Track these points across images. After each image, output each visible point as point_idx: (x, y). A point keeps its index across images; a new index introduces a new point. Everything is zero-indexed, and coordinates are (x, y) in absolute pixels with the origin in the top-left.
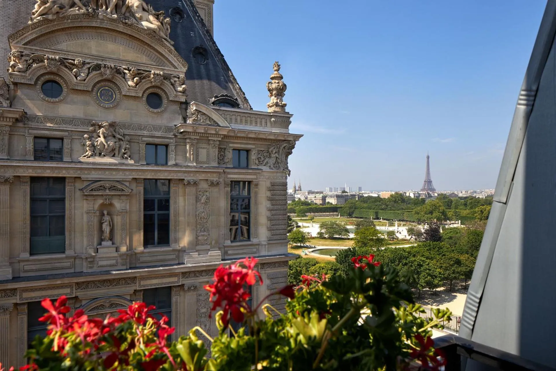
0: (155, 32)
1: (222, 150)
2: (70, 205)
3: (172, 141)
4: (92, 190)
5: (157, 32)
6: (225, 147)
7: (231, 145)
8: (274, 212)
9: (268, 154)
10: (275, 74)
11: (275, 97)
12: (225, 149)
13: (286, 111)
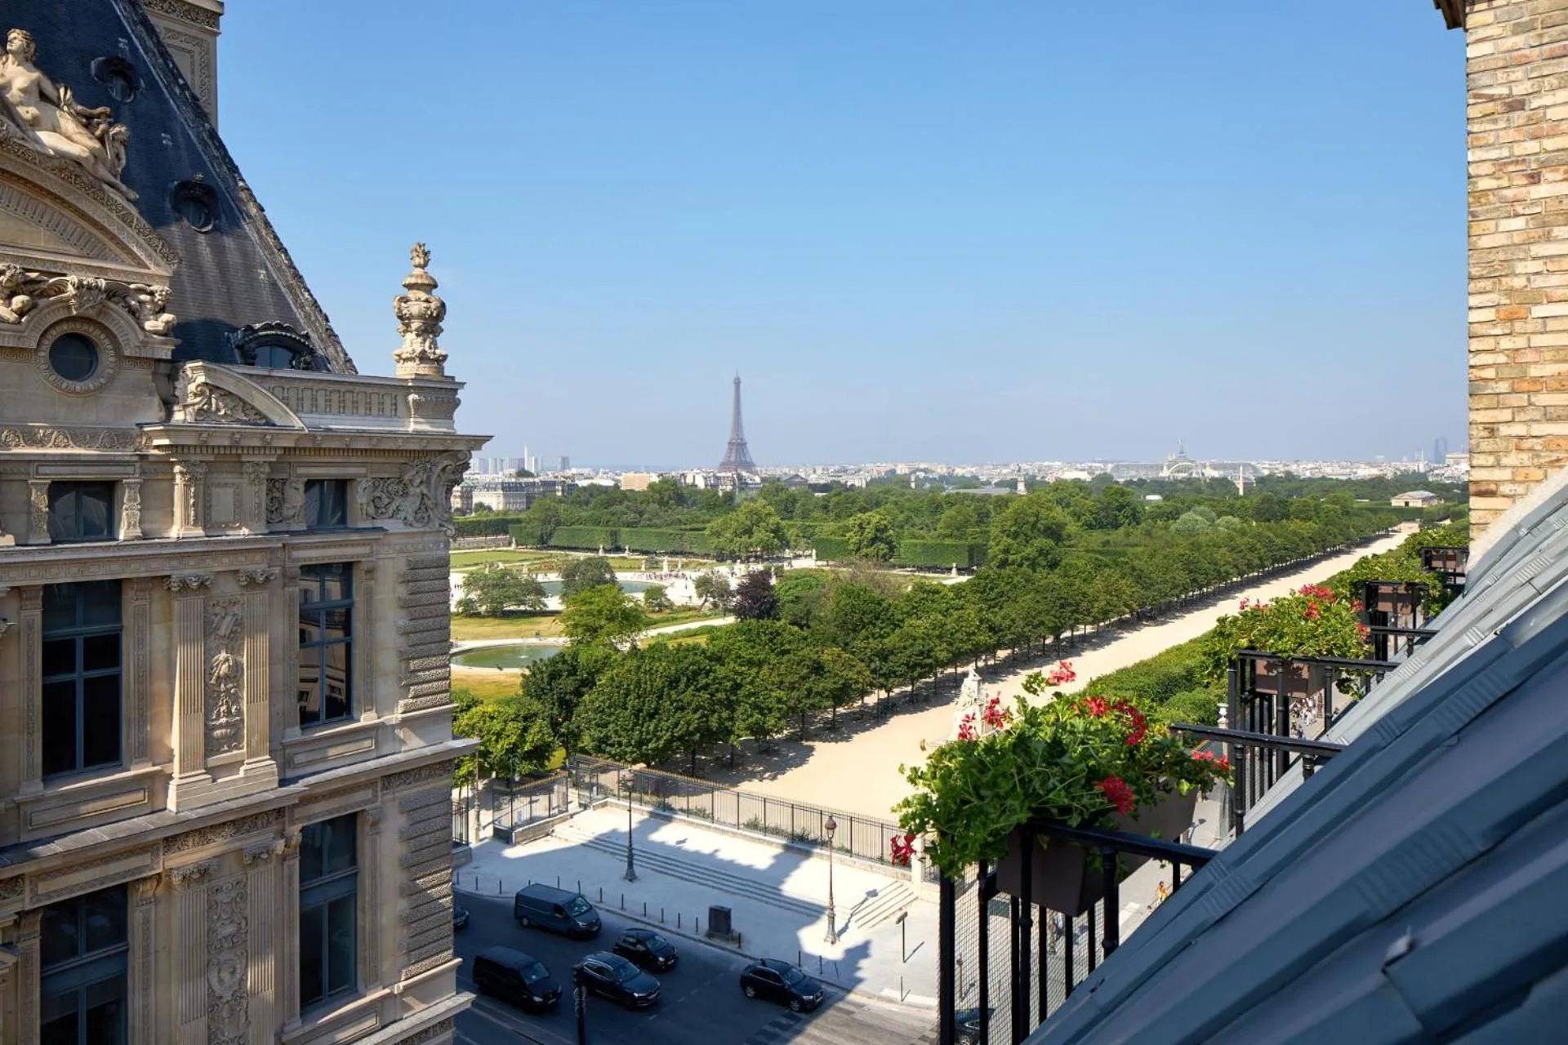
1: (276, 485)
3: (130, 470)
5: (88, 166)
6: (285, 476)
7: (301, 471)
8: (414, 638)
9: (400, 487)
10: (416, 275)
11: (418, 335)
12: (284, 481)
13: (446, 373)
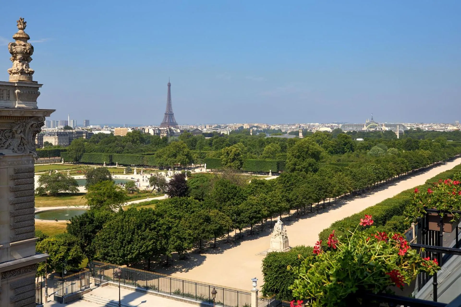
8: (17, 206)
9: (11, 134)
10: (19, 33)
11: (20, 62)
13: (34, 80)
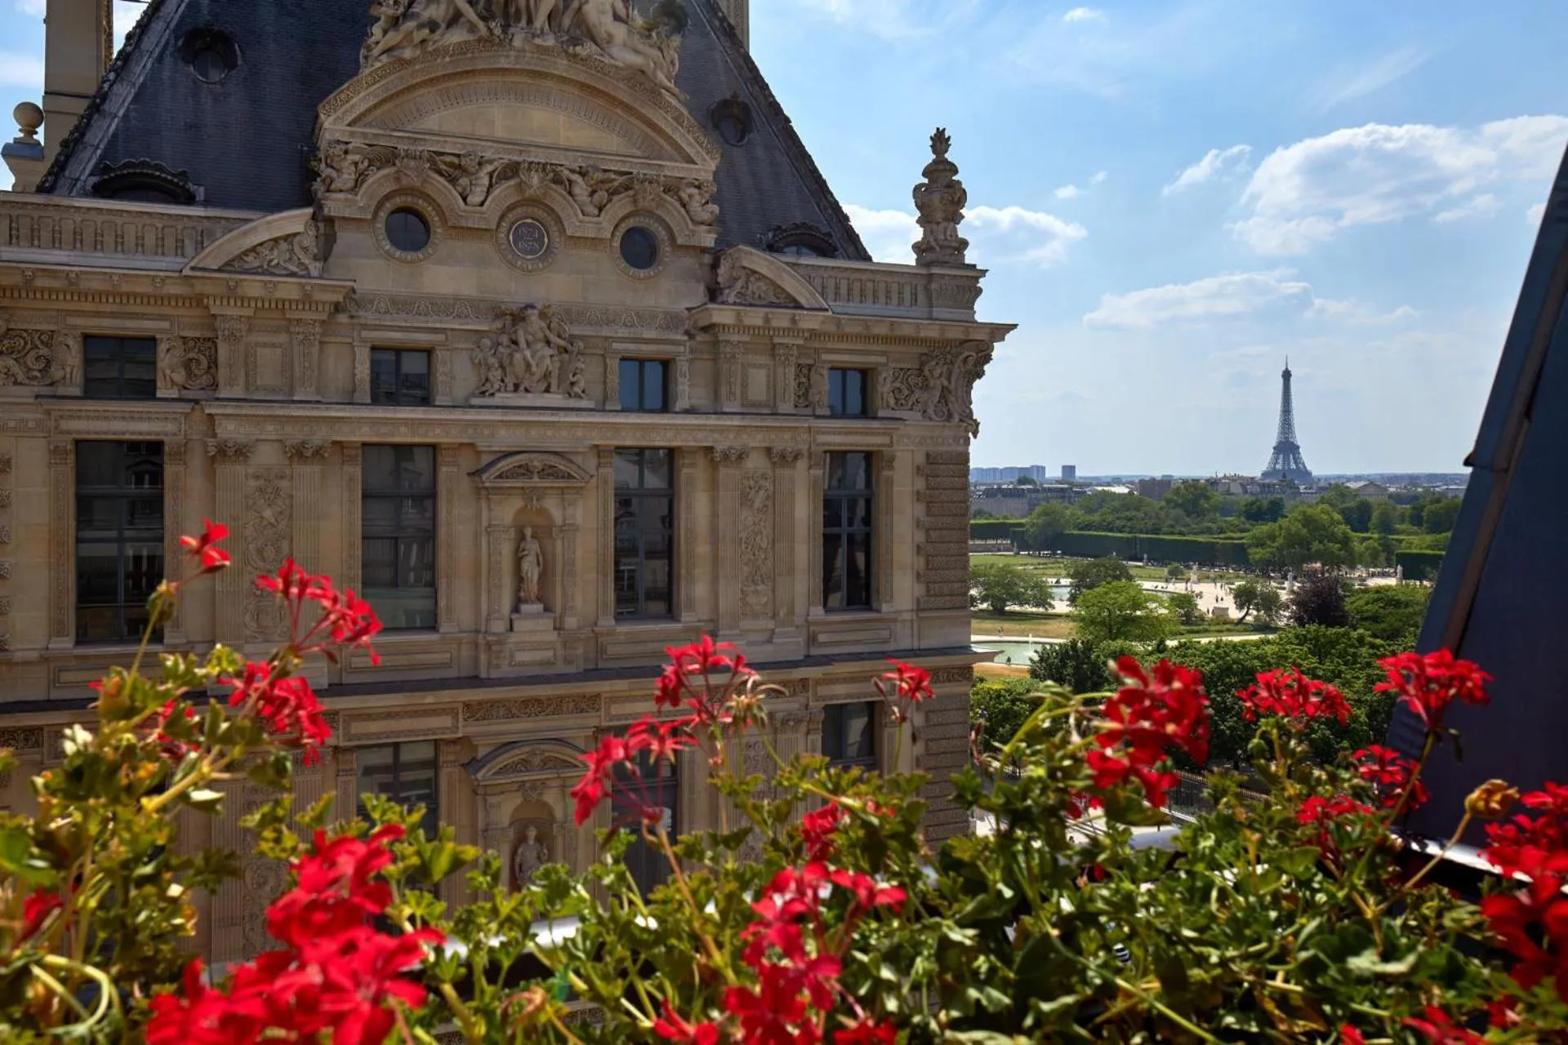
0: (643, 72)
1: (805, 371)
2: (449, 512)
3: (682, 349)
4: (500, 476)
5: (649, 72)
6: (810, 362)
7: (825, 357)
8: (934, 534)
9: (920, 379)
11: (938, 224)
12: (810, 367)
13: (968, 261)
